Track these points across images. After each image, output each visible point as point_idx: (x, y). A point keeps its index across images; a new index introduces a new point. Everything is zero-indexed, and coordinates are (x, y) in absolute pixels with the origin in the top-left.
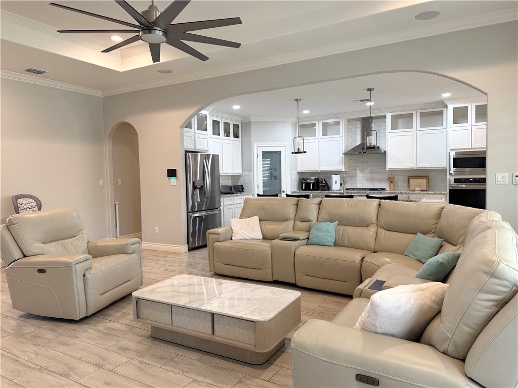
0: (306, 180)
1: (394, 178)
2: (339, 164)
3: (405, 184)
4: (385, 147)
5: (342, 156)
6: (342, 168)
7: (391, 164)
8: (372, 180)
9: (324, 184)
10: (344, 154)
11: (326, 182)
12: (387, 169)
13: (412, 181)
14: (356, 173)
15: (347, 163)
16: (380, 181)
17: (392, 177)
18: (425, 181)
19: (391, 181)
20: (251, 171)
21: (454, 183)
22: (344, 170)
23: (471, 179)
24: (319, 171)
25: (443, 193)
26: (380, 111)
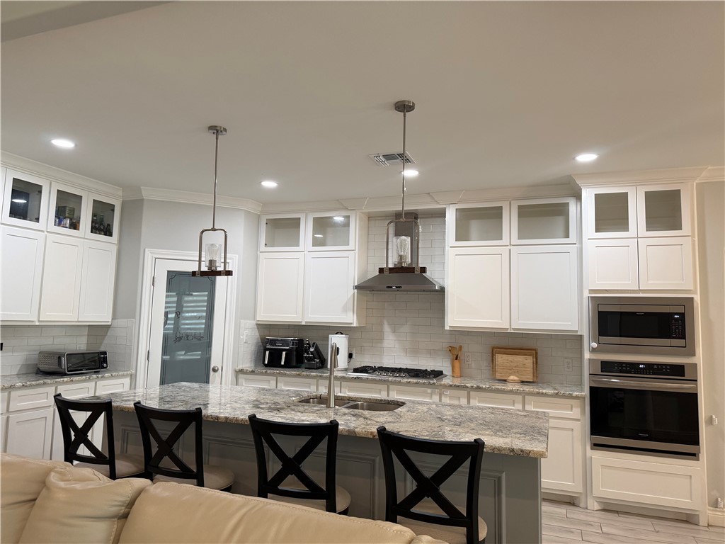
0: (273, 342)
1: (461, 347)
2: (345, 310)
3: (485, 364)
4: (443, 279)
5: (352, 292)
6: (351, 319)
7: (455, 317)
8: (414, 351)
9: (312, 353)
10: (356, 287)
11: (317, 349)
12: (447, 328)
13: (501, 359)
14: (382, 332)
15: (361, 309)
16: (431, 353)
17: (457, 346)
18: (528, 361)
19: (455, 354)
20: (134, 317)
21: (602, 371)
22: (355, 325)
23: (642, 364)
24: (304, 324)
25: (575, 394)
26: (433, 198)
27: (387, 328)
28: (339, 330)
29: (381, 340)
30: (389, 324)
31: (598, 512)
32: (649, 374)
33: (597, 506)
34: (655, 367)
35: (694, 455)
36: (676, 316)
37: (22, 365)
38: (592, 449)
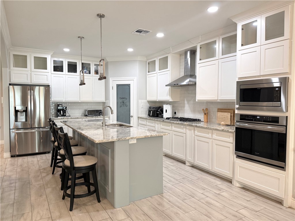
2: (167, 95)
6: (169, 98)
7: (199, 96)
12: (197, 101)
20: (108, 100)
21: (240, 120)
22: (170, 101)
23: (258, 116)
24: (157, 101)
25: (230, 130)
26: (191, 42)
27: (186, 102)
28: (167, 103)
29: (184, 107)
30: (186, 100)
31: (238, 188)
32: (261, 122)
33: (238, 185)
34: (264, 118)
35: (283, 168)
36: (277, 89)
37: (82, 113)
38: (236, 158)
